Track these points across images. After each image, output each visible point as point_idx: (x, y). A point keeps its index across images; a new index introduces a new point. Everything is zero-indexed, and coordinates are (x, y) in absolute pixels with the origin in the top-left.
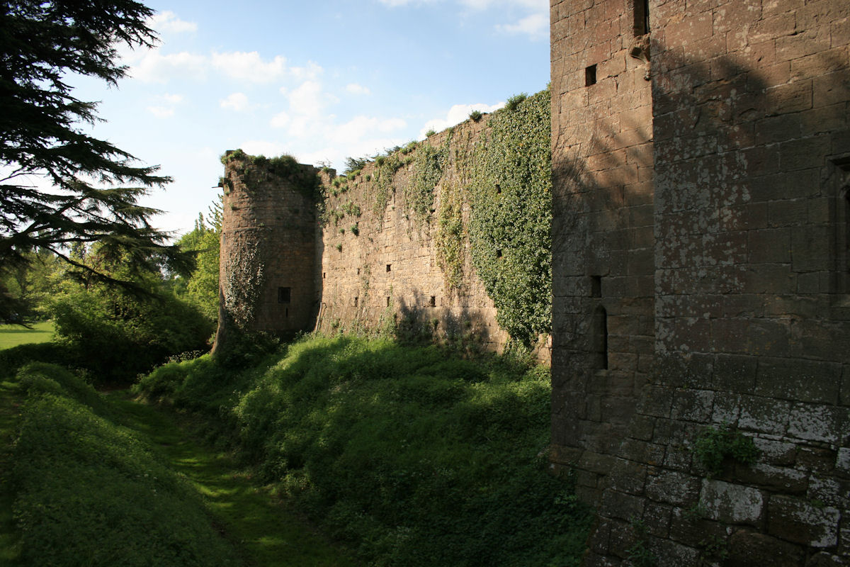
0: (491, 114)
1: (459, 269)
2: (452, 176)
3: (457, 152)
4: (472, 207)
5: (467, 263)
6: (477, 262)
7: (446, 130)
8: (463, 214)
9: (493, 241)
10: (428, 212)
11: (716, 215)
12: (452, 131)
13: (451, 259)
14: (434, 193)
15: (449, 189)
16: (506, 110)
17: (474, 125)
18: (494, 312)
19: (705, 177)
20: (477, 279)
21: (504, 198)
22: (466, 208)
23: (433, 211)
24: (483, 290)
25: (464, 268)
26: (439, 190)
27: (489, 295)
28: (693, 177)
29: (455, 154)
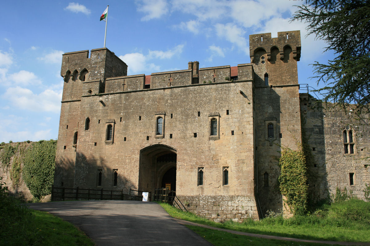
0: (33, 142)
1: (18, 180)
2: (19, 155)
3: (21, 149)
4: (25, 164)
5: (21, 178)
6: (24, 178)
7: (18, 142)
8: (21, 166)
9: (31, 174)
10: (8, 163)
11: (83, 174)
12: (20, 143)
13: (16, 177)
14: (11, 159)
15: (17, 158)
16: (38, 142)
17: (27, 144)
18: (29, 191)
19: (82, 169)
20: (24, 183)
21: (35, 164)
22: (22, 164)
23: (9, 163)
24: (26, 186)
25: (20, 180)
26: (12, 158)
27: (28, 187)
28: (81, 169)
29: (20, 150)
